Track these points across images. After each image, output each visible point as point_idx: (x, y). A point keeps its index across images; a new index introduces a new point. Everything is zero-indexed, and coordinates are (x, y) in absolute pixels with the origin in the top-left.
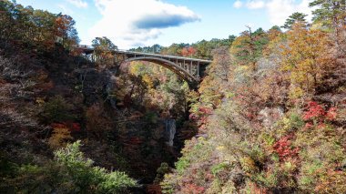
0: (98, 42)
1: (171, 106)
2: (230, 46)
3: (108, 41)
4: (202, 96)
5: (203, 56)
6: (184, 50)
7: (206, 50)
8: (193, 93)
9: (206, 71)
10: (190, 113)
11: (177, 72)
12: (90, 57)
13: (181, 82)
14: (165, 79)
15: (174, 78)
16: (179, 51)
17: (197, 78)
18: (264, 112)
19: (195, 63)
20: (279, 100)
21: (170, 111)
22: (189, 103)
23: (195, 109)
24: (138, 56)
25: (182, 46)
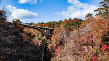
0: (15, 20)
1: (39, 45)
2: (60, 24)
3: (19, 20)
4: (52, 41)
5: (51, 27)
6: (43, 25)
7: (51, 25)
8: (48, 40)
9: (52, 32)
10: (48, 47)
11: (42, 32)
12: (10, 26)
13: (43, 36)
14: (37, 35)
15: (40, 35)
16: (42, 25)
17: (49, 35)
18: (85, 47)
19: (48, 29)
20: (90, 43)
21: (39, 46)
22: (47, 44)
23: (49, 46)
24: (29, 26)
25: (42, 23)
